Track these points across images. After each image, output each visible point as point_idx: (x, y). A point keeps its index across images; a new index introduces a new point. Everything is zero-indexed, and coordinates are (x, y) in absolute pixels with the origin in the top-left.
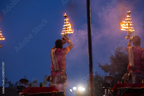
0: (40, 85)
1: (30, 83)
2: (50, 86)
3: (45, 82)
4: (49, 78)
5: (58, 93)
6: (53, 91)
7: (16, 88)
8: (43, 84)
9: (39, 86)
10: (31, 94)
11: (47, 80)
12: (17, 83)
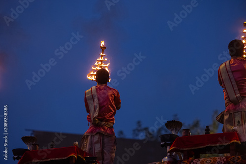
0: (206, 130)
1: (185, 128)
2: (225, 131)
3: (214, 124)
4: (223, 115)
5: (242, 143)
6: (233, 141)
7: (160, 139)
8: (211, 128)
9: (203, 133)
10: (189, 149)
11: (219, 121)
12: (159, 130)
